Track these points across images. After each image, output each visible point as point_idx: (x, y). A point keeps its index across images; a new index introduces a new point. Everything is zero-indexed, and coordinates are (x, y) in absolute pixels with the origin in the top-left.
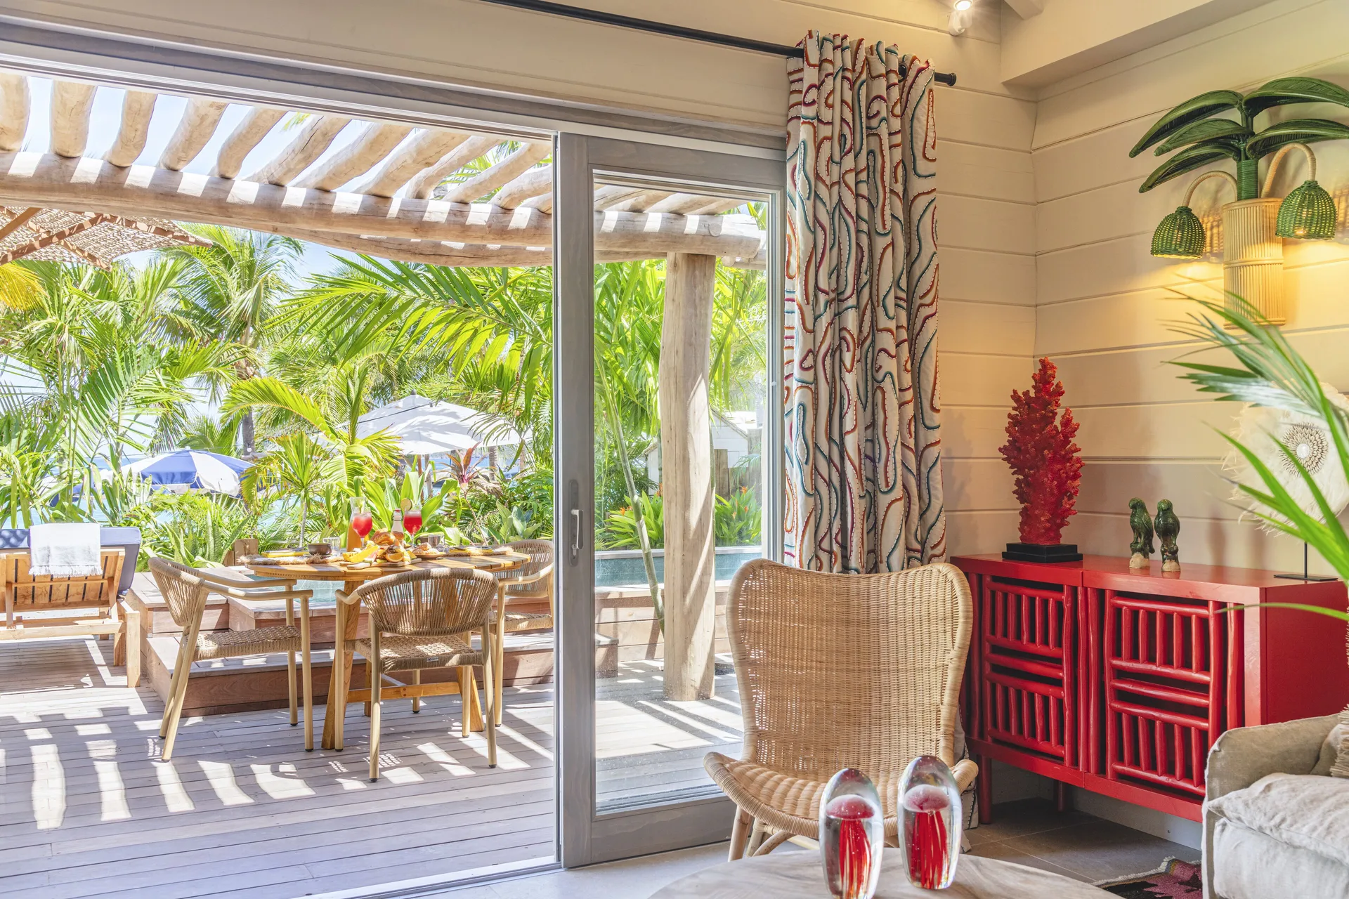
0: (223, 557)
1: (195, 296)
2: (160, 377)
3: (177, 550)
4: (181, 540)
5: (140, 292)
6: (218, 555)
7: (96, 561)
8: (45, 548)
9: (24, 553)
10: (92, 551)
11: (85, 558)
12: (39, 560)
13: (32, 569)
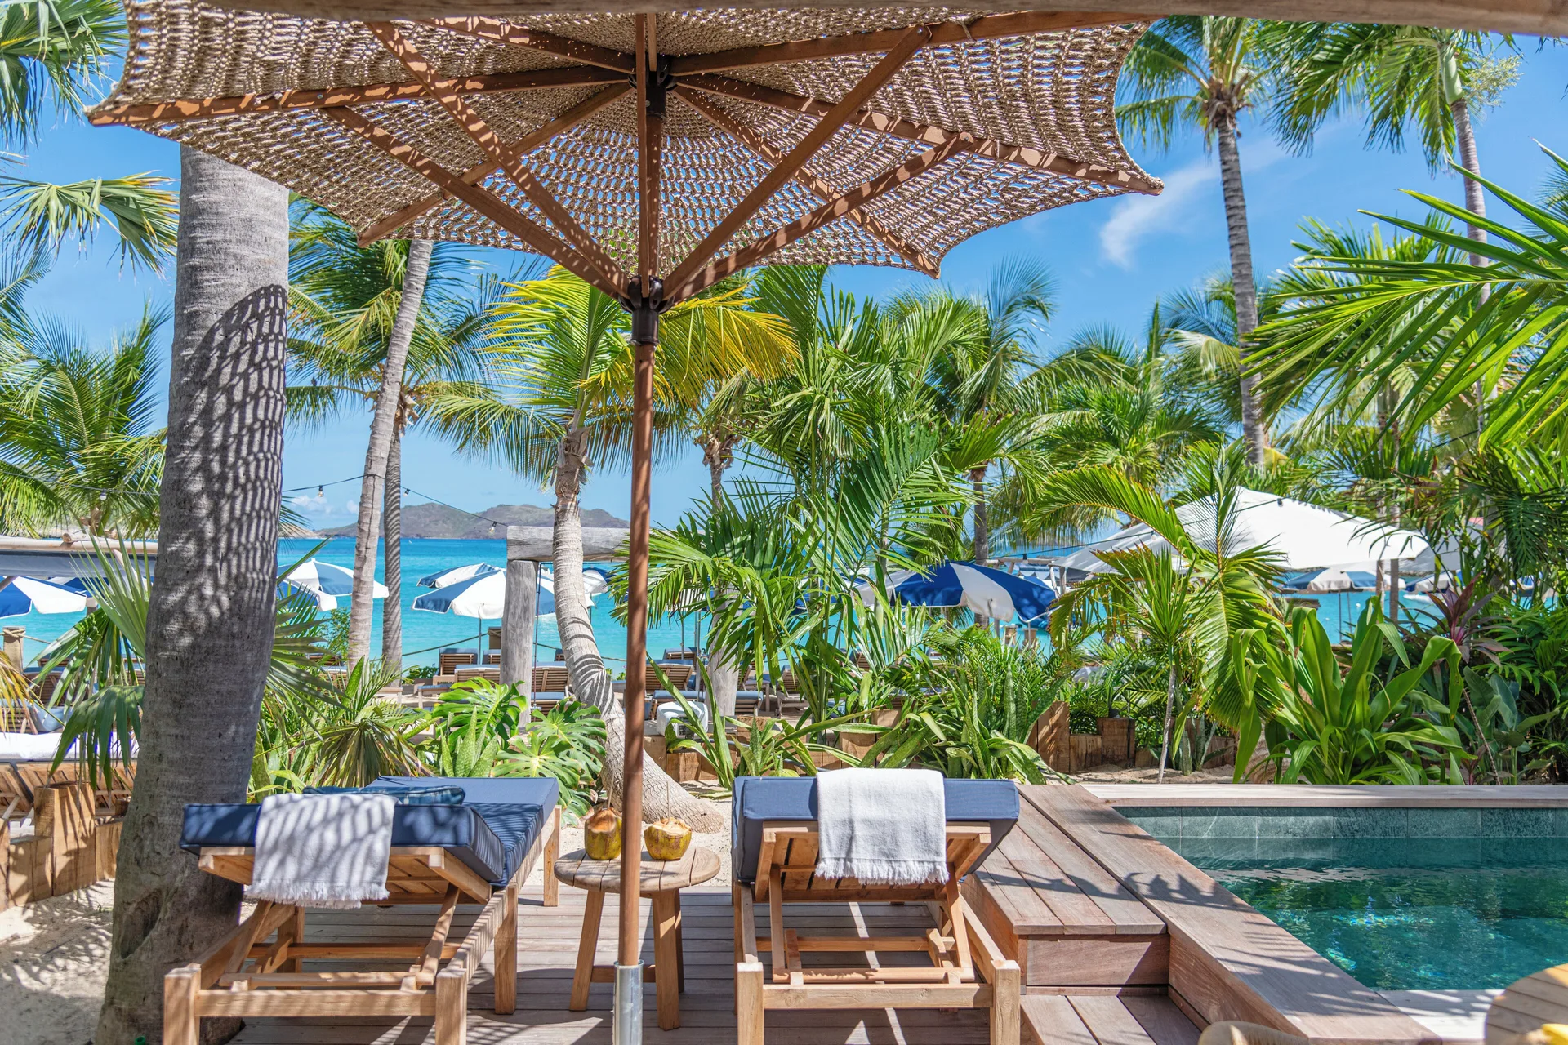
0: (1029, 733)
2: (938, 468)
3: (967, 723)
4: (974, 706)
6: (1021, 729)
7: (937, 854)
8: (843, 822)
9: (804, 830)
10: (932, 830)
11: (917, 847)
12: (834, 846)
13: (821, 865)
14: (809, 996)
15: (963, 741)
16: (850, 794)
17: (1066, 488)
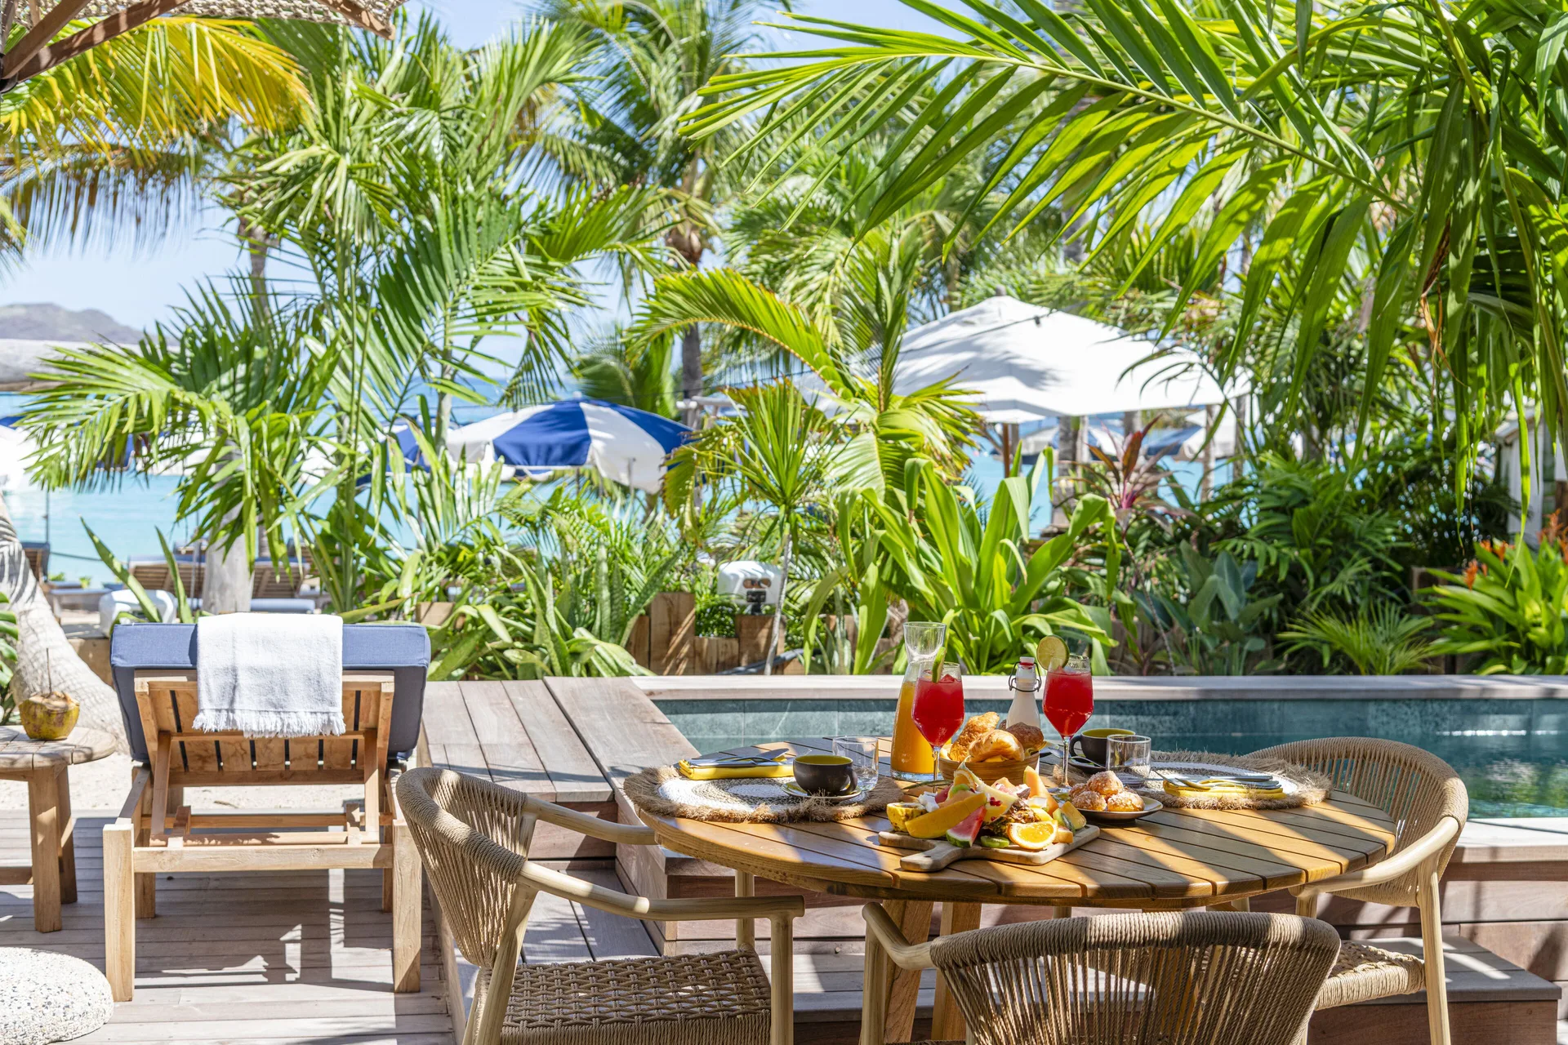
0: (628, 631)
1: (605, 104)
2: (521, 260)
3: (539, 617)
4: (549, 594)
5: (487, 91)
6: (618, 626)
7: (332, 704)
8: (226, 670)
9: (184, 679)
10: (326, 679)
11: (309, 697)
12: (214, 696)
13: (200, 717)
14: (186, 858)
15: (536, 642)
16: (234, 640)
17: (679, 299)
